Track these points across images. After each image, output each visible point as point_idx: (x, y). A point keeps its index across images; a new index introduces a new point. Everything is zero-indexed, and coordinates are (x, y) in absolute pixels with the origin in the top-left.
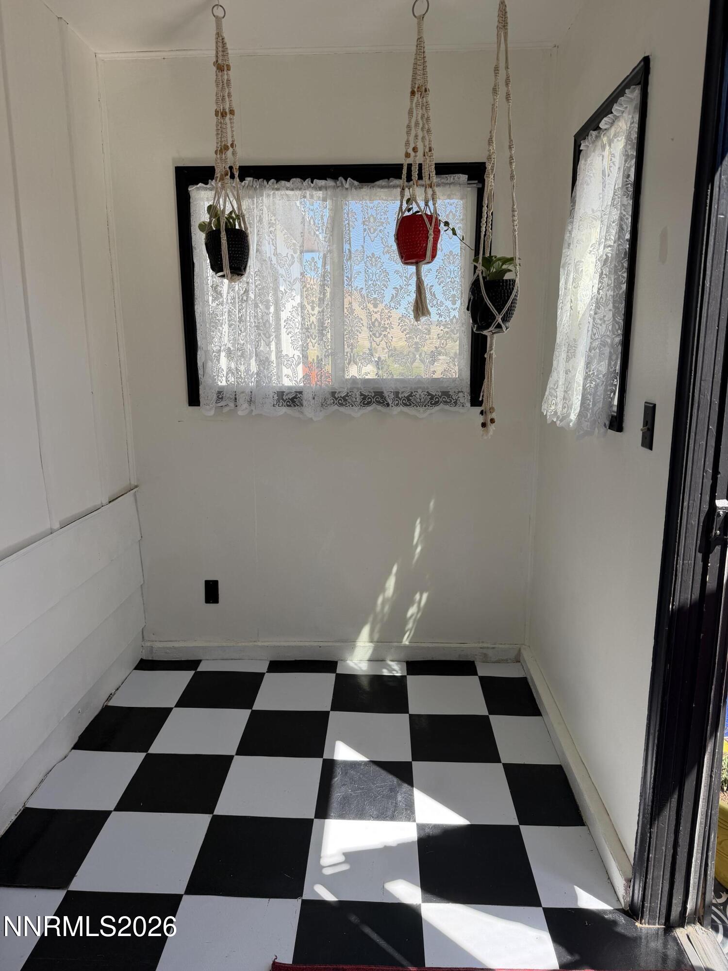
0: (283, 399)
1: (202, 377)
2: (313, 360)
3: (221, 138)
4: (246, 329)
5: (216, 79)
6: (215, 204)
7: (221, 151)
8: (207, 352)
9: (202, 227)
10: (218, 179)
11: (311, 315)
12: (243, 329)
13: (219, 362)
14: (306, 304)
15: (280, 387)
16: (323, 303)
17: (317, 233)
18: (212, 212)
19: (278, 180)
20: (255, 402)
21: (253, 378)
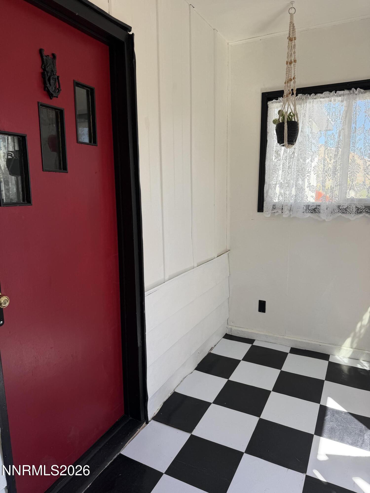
0: (309, 209)
1: (266, 197)
2: (328, 188)
3: (288, 75)
4: (291, 173)
5: (288, 45)
6: (282, 109)
7: (288, 82)
8: (269, 185)
9: (274, 122)
10: (285, 96)
11: (329, 164)
12: (290, 172)
13: (275, 190)
14: (326, 157)
15: (308, 203)
16: (337, 157)
17: (336, 120)
18: (280, 114)
19: (316, 93)
20: (293, 210)
21: (293, 198)
